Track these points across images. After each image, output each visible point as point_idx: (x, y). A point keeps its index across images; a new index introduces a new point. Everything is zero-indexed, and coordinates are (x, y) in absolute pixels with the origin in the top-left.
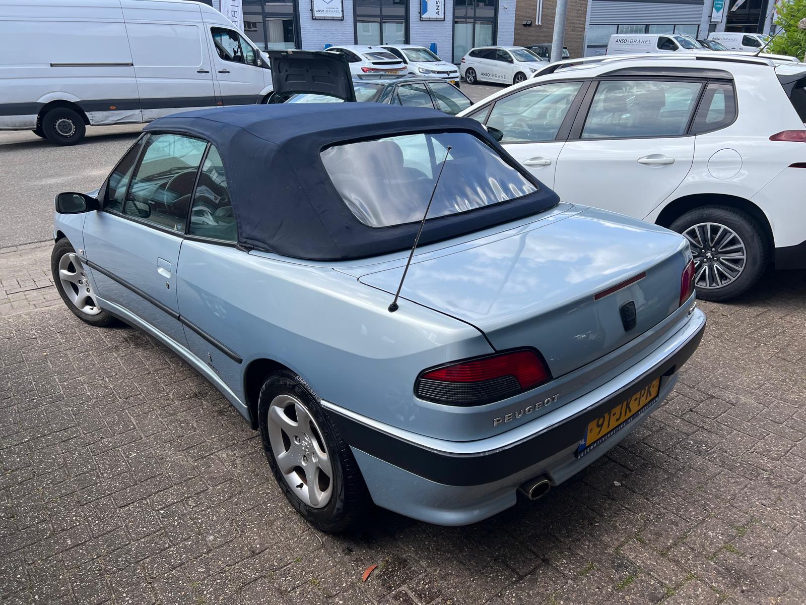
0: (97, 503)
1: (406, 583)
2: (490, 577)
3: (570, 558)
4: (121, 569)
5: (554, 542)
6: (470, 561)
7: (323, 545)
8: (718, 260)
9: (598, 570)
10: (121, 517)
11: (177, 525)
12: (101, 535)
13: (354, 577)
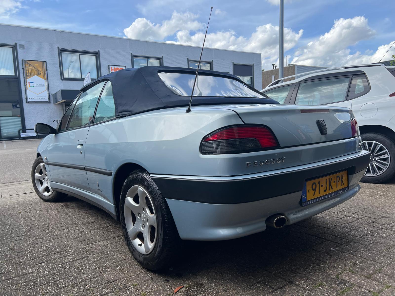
0: (25, 263)
1: (201, 293)
2: (255, 290)
3: (306, 280)
4: (28, 289)
5: (295, 274)
6: (242, 283)
7: (152, 279)
8: (375, 160)
9: (326, 286)
10: (36, 268)
11: (67, 271)
12: (22, 275)
13: (169, 292)
